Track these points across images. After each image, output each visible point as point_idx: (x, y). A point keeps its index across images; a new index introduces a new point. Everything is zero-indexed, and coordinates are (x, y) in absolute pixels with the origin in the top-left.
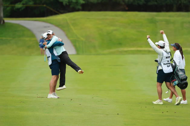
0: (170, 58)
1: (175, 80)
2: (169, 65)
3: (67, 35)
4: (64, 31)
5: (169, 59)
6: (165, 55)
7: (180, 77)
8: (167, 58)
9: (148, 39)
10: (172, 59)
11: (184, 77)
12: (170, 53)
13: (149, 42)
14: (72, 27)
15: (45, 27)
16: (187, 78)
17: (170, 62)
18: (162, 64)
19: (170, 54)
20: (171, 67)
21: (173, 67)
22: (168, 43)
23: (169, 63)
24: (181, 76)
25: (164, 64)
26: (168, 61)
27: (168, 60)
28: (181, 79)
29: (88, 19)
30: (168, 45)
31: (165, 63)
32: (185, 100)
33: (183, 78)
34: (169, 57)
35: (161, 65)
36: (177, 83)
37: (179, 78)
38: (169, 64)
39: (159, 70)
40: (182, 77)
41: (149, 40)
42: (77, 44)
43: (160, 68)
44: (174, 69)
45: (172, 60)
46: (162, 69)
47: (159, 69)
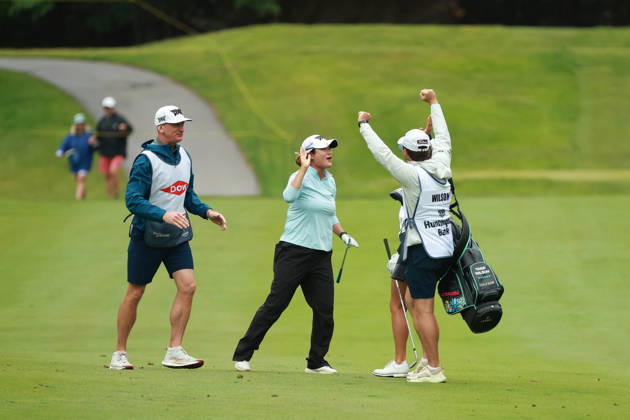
0: (451, 201)
1: (455, 293)
2: (443, 228)
3: (221, 120)
4: (209, 101)
5: (445, 205)
6: (431, 187)
7: (477, 289)
8: (435, 198)
9: (362, 125)
10: (456, 204)
11: (492, 287)
12: (450, 181)
13: (366, 138)
14: (242, 88)
15: (135, 86)
16: (501, 291)
17: (448, 216)
18: (420, 224)
19: (448, 184)
20: (450, 237)
21: (456, 237)
22: (449, 139)
23: (445, 218)
24: (481, 281)
25: (428, 224)
26: (442, 212)
27: (441, 208)
28: (480, 296)
29: (306, 53)
30: (448, 148)
31: (432, 220)
32: (403, 359)
33: (486, 293)
34: (446, 197)
35: (415, 225)
36: (461, 307)
37: (471, 289)
38: (446, 222)
39: (409, 248)
40: (484, 289)
41: (366, 128)
42: (264, 156)
43: (412, 238)
44: (458, 249)
45: (455, 209)
46: (420, 241)
47: (408, 244)
